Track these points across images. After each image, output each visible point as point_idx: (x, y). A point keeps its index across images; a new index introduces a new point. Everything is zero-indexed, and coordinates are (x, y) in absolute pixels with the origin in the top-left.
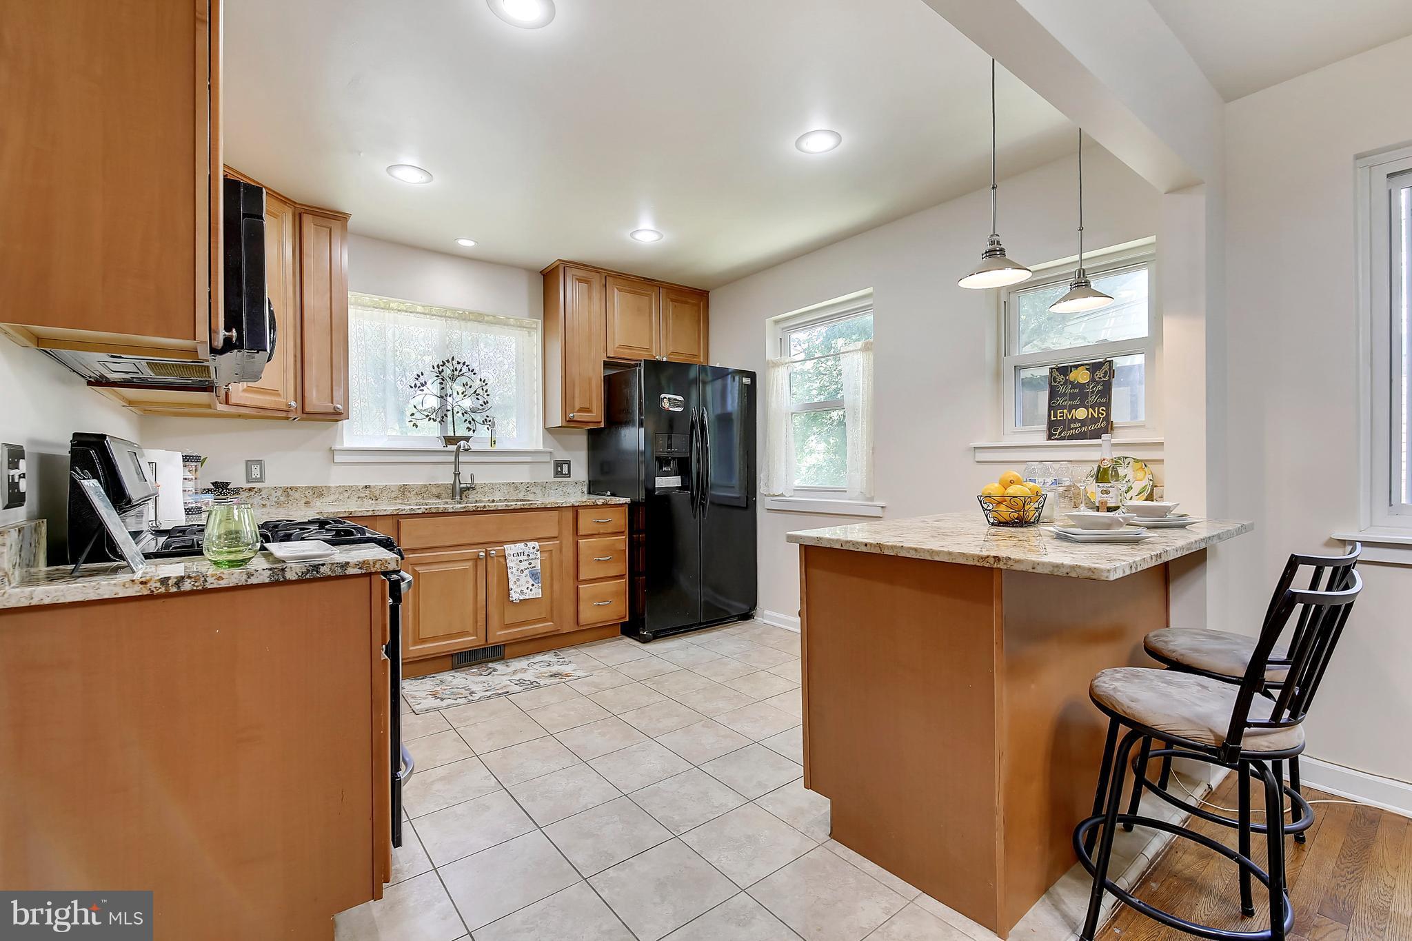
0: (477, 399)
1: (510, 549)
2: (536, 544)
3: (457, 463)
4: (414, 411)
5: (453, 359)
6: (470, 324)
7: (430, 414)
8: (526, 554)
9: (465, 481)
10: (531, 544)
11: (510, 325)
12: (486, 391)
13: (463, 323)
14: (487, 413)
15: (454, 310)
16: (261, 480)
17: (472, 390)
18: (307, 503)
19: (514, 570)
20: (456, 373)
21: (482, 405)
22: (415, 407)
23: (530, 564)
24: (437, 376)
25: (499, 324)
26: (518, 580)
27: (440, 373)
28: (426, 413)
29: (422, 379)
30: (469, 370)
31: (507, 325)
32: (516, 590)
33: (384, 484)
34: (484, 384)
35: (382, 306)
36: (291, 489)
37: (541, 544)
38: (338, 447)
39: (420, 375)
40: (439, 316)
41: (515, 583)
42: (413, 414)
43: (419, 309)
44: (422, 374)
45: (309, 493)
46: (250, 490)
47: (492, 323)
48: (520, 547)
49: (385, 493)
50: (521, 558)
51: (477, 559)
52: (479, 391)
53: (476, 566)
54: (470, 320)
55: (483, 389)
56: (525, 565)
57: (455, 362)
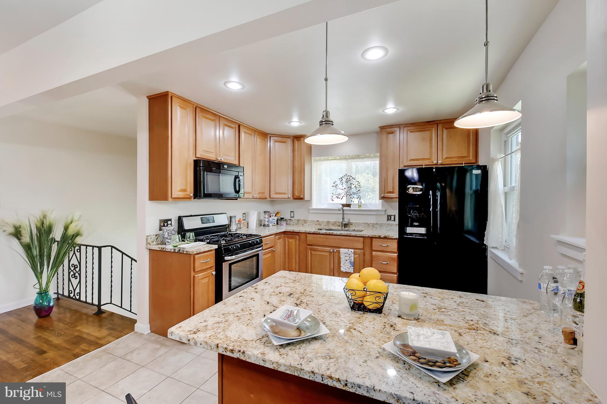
0: (356, 189)
1: (342, 251)
2: (353, 250)
3: (343, 214)
4: (333, 195)
5: (346, 175)
6: (355, 160)
7: (338, 196)
8: (348, 254)
9: (346, 221)
10: (350, 250)
11: (372, 157)
12: (360, 186)
13: (352, 160)
14: (358, 195)
15: (349, 156)
16: (293, 217)
17: (354, 185)
18: (303, 225)
19: (343, 259)
20: (348, 180)
21: (357, 191)
22: (333, 194)
23: (350, 258)
24: (341, 182)
25: (367, 158)
26: (345, 263)
27: (341, 180)
28: (337, 196)
29: (336, 183)
30: (352, 178)
31: (370, 157)
32: (344, 267)
33: (323, 220)
34: (358, 183)
35: (327, 159)
36: (299, 220)
37: (355, 251)
38: (310, 208)
39: (335, 182)
40: (344, 159)
41: (343, 264)
42: (332, 196)
43: (338, 158)
44: (336, 182)
45: (303, 222)
46: (290, 220)
47: (363, 158)
48: (346, 250)
49: (323, 223)
50: (346, 255)
51: (330, 252)
52: (357, 186)
53: (330, 255)
54: (355, 158)
55: (358, 185)
56: (347, 258)
57: (347, 176)
